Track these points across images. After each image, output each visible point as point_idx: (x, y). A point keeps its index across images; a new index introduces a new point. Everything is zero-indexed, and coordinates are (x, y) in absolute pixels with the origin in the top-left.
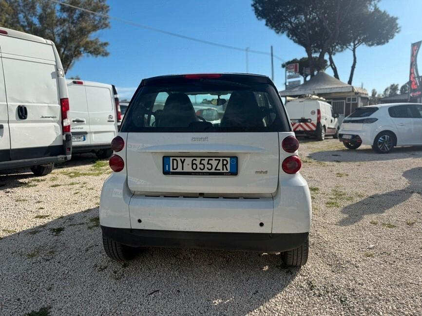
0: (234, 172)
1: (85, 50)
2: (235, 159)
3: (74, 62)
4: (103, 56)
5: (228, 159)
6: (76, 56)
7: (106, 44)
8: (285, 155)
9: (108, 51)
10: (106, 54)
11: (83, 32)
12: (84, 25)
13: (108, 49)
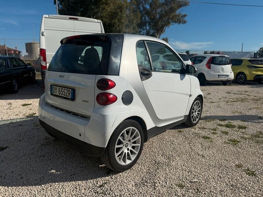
0: (73, 99)
1: (172, 21)
2: (74, 90)
3: (165, 29)
4: (183, 23)
5: (70, 90)
6: (167, 25)
7: (185, 16)
8: (99, 91)
9: (186, 20)
10: (185, 22)
11: (172, 10)
12: (173, 5)
13: (186, 19)
